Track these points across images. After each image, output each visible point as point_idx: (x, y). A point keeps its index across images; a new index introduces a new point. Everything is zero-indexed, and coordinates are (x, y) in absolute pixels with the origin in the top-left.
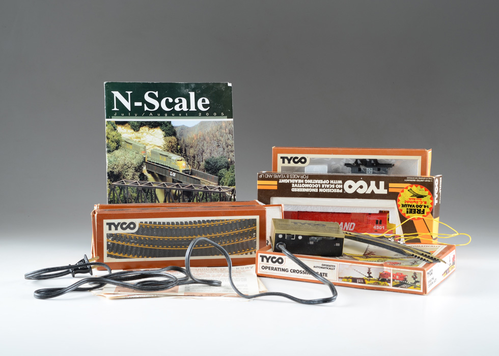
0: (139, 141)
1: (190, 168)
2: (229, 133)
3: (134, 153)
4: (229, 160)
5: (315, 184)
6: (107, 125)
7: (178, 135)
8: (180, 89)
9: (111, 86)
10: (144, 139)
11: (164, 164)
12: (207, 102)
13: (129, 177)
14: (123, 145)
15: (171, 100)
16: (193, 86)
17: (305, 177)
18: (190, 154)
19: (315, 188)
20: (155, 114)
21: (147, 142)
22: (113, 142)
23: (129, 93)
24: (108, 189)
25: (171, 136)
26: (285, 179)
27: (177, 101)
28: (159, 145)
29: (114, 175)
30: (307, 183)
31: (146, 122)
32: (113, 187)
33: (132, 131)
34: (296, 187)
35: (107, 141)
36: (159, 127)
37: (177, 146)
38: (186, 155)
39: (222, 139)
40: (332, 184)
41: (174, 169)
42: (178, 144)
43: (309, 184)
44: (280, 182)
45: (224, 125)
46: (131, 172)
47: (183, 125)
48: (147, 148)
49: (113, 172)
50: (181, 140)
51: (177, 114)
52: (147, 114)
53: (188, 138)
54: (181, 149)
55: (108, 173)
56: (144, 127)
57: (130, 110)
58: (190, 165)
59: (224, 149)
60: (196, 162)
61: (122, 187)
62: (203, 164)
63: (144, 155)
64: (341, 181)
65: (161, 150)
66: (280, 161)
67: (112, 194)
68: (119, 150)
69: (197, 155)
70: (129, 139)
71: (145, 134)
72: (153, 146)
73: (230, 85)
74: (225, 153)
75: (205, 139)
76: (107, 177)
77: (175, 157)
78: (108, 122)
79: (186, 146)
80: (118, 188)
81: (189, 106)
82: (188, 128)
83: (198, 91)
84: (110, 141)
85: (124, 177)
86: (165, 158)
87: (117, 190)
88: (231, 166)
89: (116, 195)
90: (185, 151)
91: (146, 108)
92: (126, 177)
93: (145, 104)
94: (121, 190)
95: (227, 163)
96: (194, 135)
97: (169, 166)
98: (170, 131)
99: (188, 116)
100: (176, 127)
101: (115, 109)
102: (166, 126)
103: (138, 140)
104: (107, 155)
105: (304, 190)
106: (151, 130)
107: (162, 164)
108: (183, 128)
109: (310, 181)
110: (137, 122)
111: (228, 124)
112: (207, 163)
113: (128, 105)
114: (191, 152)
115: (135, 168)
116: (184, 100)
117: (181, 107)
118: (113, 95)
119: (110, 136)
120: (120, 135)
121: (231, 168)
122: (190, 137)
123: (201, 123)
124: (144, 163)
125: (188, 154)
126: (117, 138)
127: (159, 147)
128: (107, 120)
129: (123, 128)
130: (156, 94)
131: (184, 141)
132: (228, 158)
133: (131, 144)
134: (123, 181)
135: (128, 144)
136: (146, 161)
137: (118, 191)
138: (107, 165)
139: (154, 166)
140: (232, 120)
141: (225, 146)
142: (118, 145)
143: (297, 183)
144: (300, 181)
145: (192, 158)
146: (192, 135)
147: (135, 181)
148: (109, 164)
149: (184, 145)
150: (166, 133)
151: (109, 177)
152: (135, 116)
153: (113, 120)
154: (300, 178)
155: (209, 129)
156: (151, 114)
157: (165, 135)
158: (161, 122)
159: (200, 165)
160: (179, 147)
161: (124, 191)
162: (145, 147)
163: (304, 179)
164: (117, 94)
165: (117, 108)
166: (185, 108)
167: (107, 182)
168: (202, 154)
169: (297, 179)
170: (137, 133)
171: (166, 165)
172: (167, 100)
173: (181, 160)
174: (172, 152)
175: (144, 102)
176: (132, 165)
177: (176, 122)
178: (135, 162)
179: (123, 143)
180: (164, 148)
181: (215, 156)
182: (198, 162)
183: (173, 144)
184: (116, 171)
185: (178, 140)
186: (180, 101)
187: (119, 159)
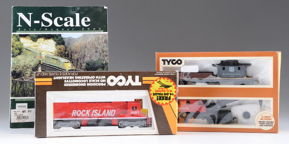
0: (37, 49)
1: (74, 68)
2: (105, 42)
3: (32, 57)
4: (105, 62)
5: (83, 79)
6: (12, 37)
7: (66, 44)
8: (69, 11)
9: (18, 9)
10: (41, 47)
11: (55, 66)
12: (89, 20)
13: (28, 75)
14: (24, 52)
15: (61, 19)
16: (78, 9)
17: (75, 74)
18: (75, 58)
19: (83, 83)
20: (49, 29)
21: (42, 49)
22: (17, 49)
23: (30, 14)
24: (11, 84)
25: (61, 45)
26: (58, 76)
27: (66, 19)
28: (51, 52)
29: (16, 74)
30: (77, 79)
31: (42, 35)
32: (15, 82)
33: (32, 41)
34: (68, 83)
35: (12, 49)
36: (52, 39)
37: (65, 52)
38: (71, 59)
39: (99, 47)
40: (97, 79)
41: (62, 69)
42: (66, 51)
43: (79, 79)
44: (54, 79)
45: (101, 36)
46: (29, 71)
47: (70, 37)
48: (42, 53)
49: (16, 71)
50: (68, 48)
51: (66, 29)
52: (43, 29)
53: (73, 47)
54: (68, 54)
55: (12, 72)
56: (41, 38)
57: (30, 26)
58: (74, 66)
59: (100, 54)
60: (79, 64)
61: (22, 82)
62: (84, 65)
63: (40, 59)
64: (104, 76)
65: (53, 55)
66: (161, 63)
67: (14, 88)
68: (21, 55)
69: (80, 59)
70: (29, 47)
71: (41, 44)
72: (47, 52)
73: (105, 8)
74: (101, 57)
75: (86, 47)
76: (11, 75)
77: (63, 60)
78: (13, 35)
79: (72, 52)
80: (19, 83)
81: (75, 23)
82: (74, 39)
83: (82, 13)
84: (14, 49)
85: (23, 75)
86: (55, 61)
87: (18, 84)
88: (105, 66)
89: (17, 88)
90: (71, 55)
91: (43, 25)
92: (25, 75)
93: (42, 22)
94: (21, 84)
95: (103, 64)
96: (78, 44)
97: (58, 67)
98: (60, 41)
99: (74, 30)
100: (65, 38)
101: (19, 25)
102: (57, 37)
103: (35, 48)
104: (12, 59)
105: (75, 85)
106: (46, 41)
107: (53, 65)
108: (70, 39)
109: (80, 77)
110: (36, 35)
111: (104, 36)
112: (88, 64)
113: (29, 23)
114: (76, 56)
115: (33, 68)
116: (71, 19)
117: (69, 24)
118: (18, 15)
119: (14, 45)
120: (22, 44)
121: (105, 68)
122: (75, 45)
123: (84, 35)
124: (40, 65)
125: (73, 58)
126: (20, 47)
127: (51, 53)
128: (13, 33)
129: (25, 39)
130: (51, 14)
131: (70, 48)
132: (104, 61)
133: (30, 51)
134: (23, 78)
135: (28, 51)
136: (41, 63)
137: (19, 86)
138: (11, 66)
139: (47, 67)
140: (107, 33)
141: (101, 52)
142: (21, 51)
143: (69, 80)
144: (71, 78)
145: (76, 61)
146: (77, 44)
147: (32, 78)
148: (12, 66)
149: (70, 52)
150: (57, 43)
151: (12, 76)
152: (34, 30)
153: (17, 33)
154: (71, 75)
155: (90, 40)
156: (46, 29)
157: (56, 44)
158: (54, 35)
159: (82, 66)
160: (66, 52)
161: (23, 86)
162: (40, 53)
163: (74, 76)
164: (21, 15)
165: (21, 25)
166: (72, 25)
167: (11, 78)
168: (84, 58)
169: (69, 76)
170: (35, 42)
171: (56, 66)
172: (59, 19)
173: (68, 62)
174: (61, 56)
175: (41, 20)
176: (30, 66)
177: (65, 35)
178: (33, 64)
179: (24, 50)
180: (55, 54)
181: (93, 59)
182: (81, 64)
183: (62, 51)
184: (18, 71)
185: (66, 47)
186: (69, 20)
187: (20, 62)
